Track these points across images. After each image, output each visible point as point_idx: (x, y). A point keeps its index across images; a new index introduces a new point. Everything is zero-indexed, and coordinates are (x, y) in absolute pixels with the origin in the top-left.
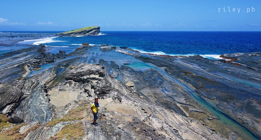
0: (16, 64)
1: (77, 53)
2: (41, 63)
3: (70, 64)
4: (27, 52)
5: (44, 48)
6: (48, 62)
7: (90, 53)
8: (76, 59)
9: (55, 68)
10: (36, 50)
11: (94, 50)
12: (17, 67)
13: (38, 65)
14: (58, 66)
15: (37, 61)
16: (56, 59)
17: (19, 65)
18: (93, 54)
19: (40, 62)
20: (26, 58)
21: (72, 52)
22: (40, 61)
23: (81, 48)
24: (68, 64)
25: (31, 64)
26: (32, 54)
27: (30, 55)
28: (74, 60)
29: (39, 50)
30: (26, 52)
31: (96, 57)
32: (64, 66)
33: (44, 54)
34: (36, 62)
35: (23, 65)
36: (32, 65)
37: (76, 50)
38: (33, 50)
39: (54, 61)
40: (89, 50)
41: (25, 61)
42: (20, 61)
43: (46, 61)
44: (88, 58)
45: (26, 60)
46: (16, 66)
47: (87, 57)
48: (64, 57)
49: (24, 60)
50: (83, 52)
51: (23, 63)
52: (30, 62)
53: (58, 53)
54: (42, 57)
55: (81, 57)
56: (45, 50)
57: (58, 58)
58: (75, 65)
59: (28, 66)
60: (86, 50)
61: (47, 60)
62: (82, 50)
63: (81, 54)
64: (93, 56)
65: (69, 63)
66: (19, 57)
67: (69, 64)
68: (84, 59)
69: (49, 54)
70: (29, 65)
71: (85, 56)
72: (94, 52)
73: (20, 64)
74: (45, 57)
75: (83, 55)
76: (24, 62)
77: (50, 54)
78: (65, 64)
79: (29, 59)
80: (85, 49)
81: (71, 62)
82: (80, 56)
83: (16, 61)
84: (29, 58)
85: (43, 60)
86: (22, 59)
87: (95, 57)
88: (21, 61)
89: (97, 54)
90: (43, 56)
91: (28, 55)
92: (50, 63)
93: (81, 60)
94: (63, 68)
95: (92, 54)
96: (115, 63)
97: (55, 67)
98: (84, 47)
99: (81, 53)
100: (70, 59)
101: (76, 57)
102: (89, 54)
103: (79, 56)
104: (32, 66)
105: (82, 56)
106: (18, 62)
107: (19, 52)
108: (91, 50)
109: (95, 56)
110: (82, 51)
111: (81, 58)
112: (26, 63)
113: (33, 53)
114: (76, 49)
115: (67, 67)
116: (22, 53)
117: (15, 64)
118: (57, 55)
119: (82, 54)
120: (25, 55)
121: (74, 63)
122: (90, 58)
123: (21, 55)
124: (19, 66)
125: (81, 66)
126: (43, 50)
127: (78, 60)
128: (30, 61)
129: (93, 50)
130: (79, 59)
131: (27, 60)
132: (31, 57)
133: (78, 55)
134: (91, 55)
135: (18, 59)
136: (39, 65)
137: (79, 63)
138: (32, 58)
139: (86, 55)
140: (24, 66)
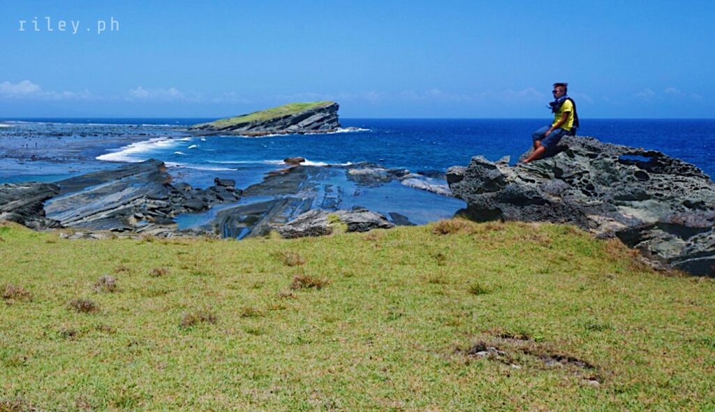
0: (103, 211)
1: (274, 187)
2: (171, 210)
3: (262, 218)
4: (121, 179)
5: (163, 170)
6: (191, 208)
7: (316, 187)
8: (277, 204)
9: (217, 226)
10: (144, 175)
11: (328, 179)
12: (108, 218)
13: (165, 217)
14: (227, 221)
15: (160, 204)
16: (211, 201)
17: (113, 213)
18: (327, 189)
19: (169, 209)
20: (124, 197)
21: (258, 185)
22: (168, 206)
23: (282, 173)
24: (254, 216)
25: (144, 214)
26: (136, 187)
27: (132, 188)
28: (269, 207)
29: (151, 174)
30: (117, 179)
31: (341, 201)
32: (245, 221)
33: (170, 186)
34: (158, 209)
35: (123, 215)
36: (149, 217)
37: (265, 178)
38: (135, 176)
39: (210, 207)
40: (310, 177)
41: (125, 204)
42: (110, 204)
43: (186, 207)
44: (314, 202)
45: (125, 201)
46: (103, 215)
47: (309, 199)
48: (237, 198)
49: (120, 200)
50: (294, 185)
51: (120, 208)
52: (140, 206)
53: (213, 185)
54: (170, 196)
55: (291, 198)
56: (169, 177)
57: (218, 200)
58: (277, 220)
59: (136, 217)
60: (303, 180)
61: (187, 204)
62: (286, 179)
63: (287, 190)
64: (328, 196)
65: (258, 214)
66: (102, 191)
67: (257, 216)
68: (303, 205)
69: (187, 189)
70: (140, 215)
71: (301, 195)
72: (330, 186)
73: (112, 211)
74: (178, 195)
75: (294, 193)
76: (122, 207)
77: (190, 188)
78: (246, 217)
79: (134, 198)
80: (299, 174)
81: (262, 213)
82: (285, 197)
83: (98, 203)
84: (133, 196)
85: (175, 203)
86: (114, 197)
87: (337, 201)
88: (113, 203)
89: (339, 191)
90: (173, 192)
91: (126, 190)
92: (198, 213)
93: (294, 208)
94: (243, 228)
95: (326, 191)
96: (407, 219)
97: (216, 223)
98: (291, 170)
99: (286, 187)
100: (259, 204)
101: (273, 198)
102: (315, 190)
103: (284, 195)
104: (147, 218)
105: (293, 196)
106: (105, 205)
107: (97, 180)
108: (317, 180)
109: (336, 196)
110: (290, 182)
111: (290, 202)
112: (129, 209)
113: (137, 182)
114: (267, 176)
115: (255, 225)
116: (106, 181)
117: (100, 212)
118: (211, 191)
119: (292, 191)
120: (116, 187)
121: (271, 214)
122: (321, 201)
123: (106, 187)
124: (113, 217)
125: (307, 218)
126: (165, 176)
127: (284, 207)
128: (138, 204)
129: (325, 177)
130: (286, 205)
131: (129, 203)
132: (137, 193)
133: (278, 194)
134: (323, 195)
135: (102, 198)
136: (167, 216)
137: (288, 214)
138: (141, 197)
139: (305, 192)
140: (125, 217)
